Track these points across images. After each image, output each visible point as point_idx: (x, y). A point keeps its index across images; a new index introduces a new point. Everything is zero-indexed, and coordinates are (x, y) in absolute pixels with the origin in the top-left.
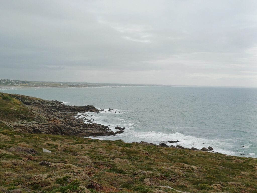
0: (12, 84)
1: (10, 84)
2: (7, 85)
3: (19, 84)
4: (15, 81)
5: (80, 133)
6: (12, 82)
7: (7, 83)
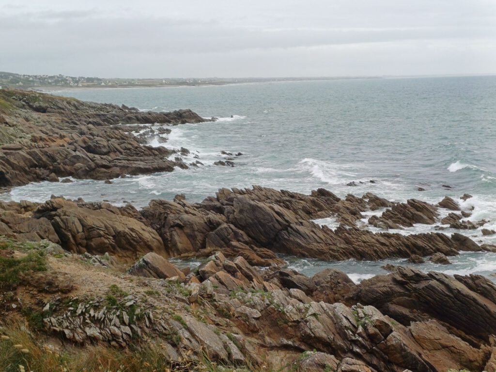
0: (66, 83)
1: (63, 83)
2: (56, 85)
3: (79, 83)
4: (73, 78)
5: (104, 170)
6: (67, 80)
7: (57, 82)
